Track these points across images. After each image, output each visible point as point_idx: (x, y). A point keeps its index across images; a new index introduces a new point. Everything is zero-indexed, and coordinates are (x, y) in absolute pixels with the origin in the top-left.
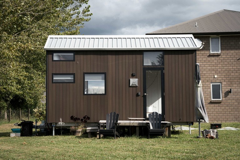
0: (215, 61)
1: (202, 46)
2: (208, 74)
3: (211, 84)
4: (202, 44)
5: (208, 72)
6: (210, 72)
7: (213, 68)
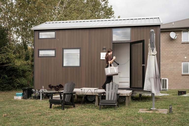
0: (185, 47)
1: (176, 37)
2: (180, 56)
3: (182, 63)
4: (176, 35)
5: (180, 55)
6: (182, 55)
7: (183, 52)
